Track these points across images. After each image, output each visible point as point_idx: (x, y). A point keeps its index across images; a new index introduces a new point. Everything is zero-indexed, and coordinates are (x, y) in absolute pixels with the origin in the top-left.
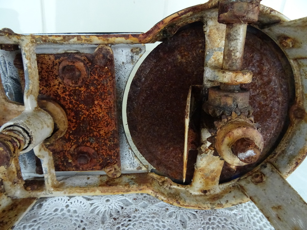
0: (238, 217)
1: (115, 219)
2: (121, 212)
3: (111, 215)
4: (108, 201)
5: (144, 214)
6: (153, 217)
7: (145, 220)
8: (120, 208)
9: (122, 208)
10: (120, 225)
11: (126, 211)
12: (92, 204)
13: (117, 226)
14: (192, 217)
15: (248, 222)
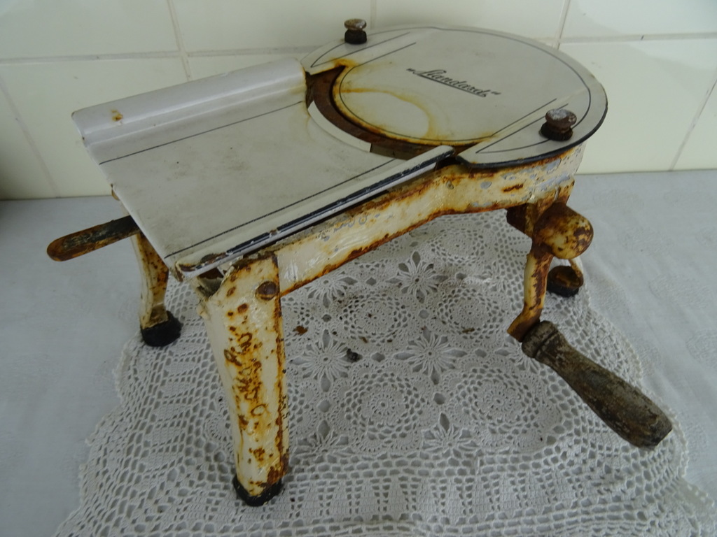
0: (490, 287)
1: (340, 302)
2: (345, 293)
3: (334, 298)
4: (326, 282)
5: (373, 293)
6: (384, 295)
7: (374, 299)
8: (343, 288)
9: (345, 288)
10: (347, 308)
11: (350, 291)
12: (308, 289)
13: (345, 308)
14: (431, 291)
15: (501, 291)
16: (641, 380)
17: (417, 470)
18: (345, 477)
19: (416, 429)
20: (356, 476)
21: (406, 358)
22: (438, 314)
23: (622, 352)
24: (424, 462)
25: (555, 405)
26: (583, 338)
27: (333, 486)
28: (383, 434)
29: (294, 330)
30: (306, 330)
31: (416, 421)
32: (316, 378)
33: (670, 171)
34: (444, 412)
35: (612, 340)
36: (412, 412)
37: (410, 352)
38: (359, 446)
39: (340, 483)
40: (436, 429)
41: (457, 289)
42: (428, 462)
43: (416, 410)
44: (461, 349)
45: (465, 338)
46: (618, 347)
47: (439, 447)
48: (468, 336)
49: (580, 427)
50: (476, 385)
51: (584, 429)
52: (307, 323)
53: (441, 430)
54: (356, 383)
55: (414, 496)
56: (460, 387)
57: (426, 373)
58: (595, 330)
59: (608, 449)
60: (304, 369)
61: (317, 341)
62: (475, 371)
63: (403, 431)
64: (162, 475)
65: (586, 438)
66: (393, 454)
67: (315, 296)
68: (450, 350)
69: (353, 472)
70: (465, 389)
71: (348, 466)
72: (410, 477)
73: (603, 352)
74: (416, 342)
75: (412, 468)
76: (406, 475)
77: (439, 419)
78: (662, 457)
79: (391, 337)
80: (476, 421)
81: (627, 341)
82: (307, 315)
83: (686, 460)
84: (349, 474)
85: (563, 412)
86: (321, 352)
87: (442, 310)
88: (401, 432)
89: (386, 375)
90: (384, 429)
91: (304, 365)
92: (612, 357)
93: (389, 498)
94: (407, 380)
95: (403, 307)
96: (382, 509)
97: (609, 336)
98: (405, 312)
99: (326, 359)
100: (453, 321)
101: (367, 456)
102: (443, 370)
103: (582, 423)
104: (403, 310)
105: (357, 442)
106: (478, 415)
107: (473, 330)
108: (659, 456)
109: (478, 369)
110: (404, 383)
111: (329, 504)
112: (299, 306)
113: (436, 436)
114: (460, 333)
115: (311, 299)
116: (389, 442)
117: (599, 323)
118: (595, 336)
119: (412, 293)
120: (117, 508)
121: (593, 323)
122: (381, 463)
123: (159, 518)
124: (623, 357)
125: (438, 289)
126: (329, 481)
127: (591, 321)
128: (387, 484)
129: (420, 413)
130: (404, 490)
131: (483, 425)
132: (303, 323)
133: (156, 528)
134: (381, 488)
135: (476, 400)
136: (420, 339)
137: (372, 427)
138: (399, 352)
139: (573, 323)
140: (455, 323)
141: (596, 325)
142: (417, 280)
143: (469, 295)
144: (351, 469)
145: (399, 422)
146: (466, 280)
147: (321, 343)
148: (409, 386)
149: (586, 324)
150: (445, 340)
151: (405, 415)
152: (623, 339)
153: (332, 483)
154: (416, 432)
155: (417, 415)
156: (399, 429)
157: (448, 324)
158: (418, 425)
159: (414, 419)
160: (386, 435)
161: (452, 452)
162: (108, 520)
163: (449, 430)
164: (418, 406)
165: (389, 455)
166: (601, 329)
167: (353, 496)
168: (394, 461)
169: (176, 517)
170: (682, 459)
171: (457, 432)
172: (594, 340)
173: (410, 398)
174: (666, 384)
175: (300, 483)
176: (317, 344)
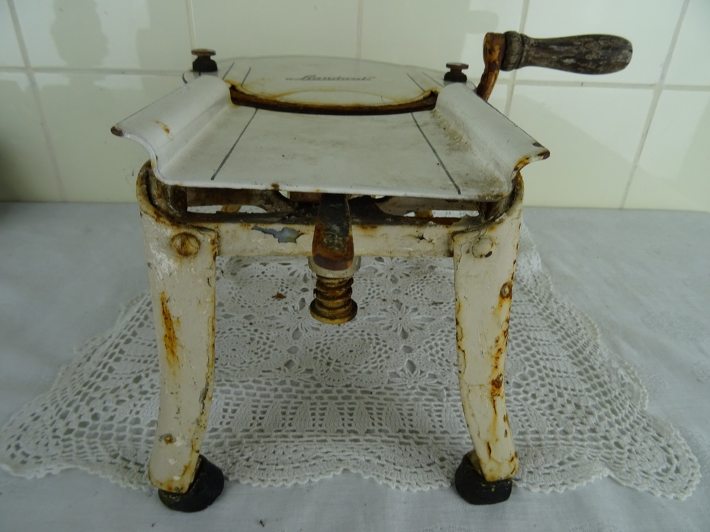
12: (289, 269)
14: (404, 276)
16: (599, 341)
17: (382, 397)
18: (309, 398)
19: (382, 369)
20: (321, 398)
21: (378, 320)
22: (410, 292)
23: (581, 322)
24: (388, 392)
25: (518, 357)
26: (544, 311)
27: (297, 405)
28: (348, 369)
29: (273, 297)
30: (285, 297)
31: (383, 363)
32: (288, 330)
33: (621, 209)
34: (411, 359)
35: (571, 314)
36: (380, 356)
37: (381, 316)
38: (323, 376)
39: (304, 403)
40: (403, 370)
41: (428, 275)
42: (392, 392)
43: (384, 356)
44: (430, 317)
45: (435, 308)
46: (577, 319)
47: (404, 383)
48: (438, 307)
49: (543, 374)
50: (443, 341)
51: (547, 375)
52: (286, 292)
53: (406, 372)
54: (327, 336)
55: (380, 416)
56: (427, 342)
57: (396, 331)
58: (555, 306)
59: (573, 390)
60: (277, 323)
61: (293, 305)
62: (443, 331)
63: (370, 369)
64: (128, 378)
65: (550, 382)
66: (358, 385)
67: (296, 275)
68: (420, 317)
69: (317, 395)
70: (433, 343)
71: (311, 389)
72: (376, 402)
73: (562, 321)
74: (388, 310)
75: (377, 396)
76: (371, 400)
77: (405, 364)
78: (623, 395)
79: (365, 305)
80: (442, 368)
81: (586, 315)
82: (287, 288)
83: (645, 395)
84: (313, 396)
85: (527, 363)
86: (296, 313)
87: (414, 290)
88: (367, 370)
89: (357, 331)
90: (350, 366)
91: (279, 321)
92: (571, 325)
93: (354, 417)
94: (376, 335)
95: (378, 286)
96: (346, 425)
97: (569, 312)
98: (379, 289)
99: (300, 318)
100: (424, 297)
101: (331, 384)
102: (411, 330)
103: (544, 371)
104: (378, 288)
105: (322, 373)
106: (444, 363)
107: (442, 303)
108: (620, 394)
109: (446, 330)
110: (373, 337)
111: (291, 419)
112: (280, 282)
113: (401, 375)
114: (429, 305)
115: (291, 277)
116: (354, 376)
117: (558, 301)
118: (555, 311)
119: (386, 277)
120: (79, 397)
121: (554, 301)
122: (345, 390)
123: (115, 410)
124: (581, 326)
125: (411, 275)
126: (293, 400)
127: (552, 300)
128: (352, 406)
129: (388, 357)
130: (370, 411)
131: (450, 370)
132: (283, 293)
133: (112, 418)
134: (346, 409)
135: (443, 352)
136: (391, 308)
137: (338, 364)
138: (371, 316)
139: (535, 301)
140: (426, 298)
141: (557, 303)
142: (392, 269)
143: (439, 280)
144: (315, 392)
145: (366, 362)
146: (436, 270)
147: (297, 306)
148: (377, 339)
149: (548, 302)
150: (416, 310)
151: (372, 359)
152: (582, 314)
153: (295, 403)
154: (382, 372)
155: (385, 359)
156: (365, 368)
157: (419, 299)
158: (384, 366)
159: (382, 361)
160: (352, 370)
161: (418, 387)
162: (69, 405)
163: (415, 372)
164: (386, 352)
165: (353, 385)
166: (562, 306)
167: (317, 414)
168: (359, 390)
169: (131, 411)
170: (642, 395)
171: (423, 374)
172: (554, 313)
173: (378, 347)
174: (624, 346)
175: (263, 399)
176: (293, 307)
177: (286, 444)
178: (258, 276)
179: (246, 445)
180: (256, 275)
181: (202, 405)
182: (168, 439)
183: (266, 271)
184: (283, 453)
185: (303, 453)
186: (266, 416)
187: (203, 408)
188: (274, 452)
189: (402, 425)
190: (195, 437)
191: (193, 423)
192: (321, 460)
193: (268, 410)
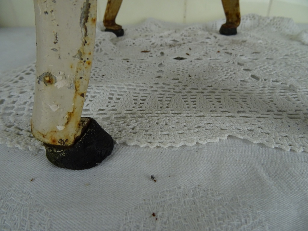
12: (151, 42)
17: (241, 92)
18: (180, 92)
20: (190, 92)
21: (218, 60)
24: (245, 90)
27: (171, 96)
28: (206, 78)
29: (141, 52)
30: (149, 52)
31: (232, 76)
32: (155, 64)
34: (253, 74)
36: (228, 73)
37: (219, 58)
38: (188, 81)
39: (177, 95)
40: (249, 79)
41: (243, 44)
42: (248, 89)
43: (231, 73)
44: (255, 58)
45: (256, 55)
47: (255, 85)
52: (150, 50)
53: (253, 80)
55: (246, 103)
56: (261, 67)
57: (233, 63)
63: (223, 79)
66: (218, 86)
67: (155, 44)
68: (247, 58)
69: (186, 90)
71: (181, 88)
72: (237, 95)
74: (223, 56)
75: (237, 92)
77: (250, 76)
79: (206, 54)
82: (150, 48)
84: (183, 91)
86: (158, 57)
88: (221, 79)
91: (147, 60)
93: (222, 103)
94: (220, 65)
96: (218, 108)
99: (162, 59)
101: (196, 85)
102: (245, 63)
110: (218, 66)
111: (168, 104)
113: (250, 82)
114: (251, 54)
115: (152, 45)
116: (213, 82)
119: (215, 45)
122: (208, 88)
126: (167, 93)
128: (218, 97)
129: (235, 73)
130: (235, 100)
132: (148, 50)
134: (213, 98)
137: (197, 76)
138: (212, 58)
140: (247, 51)
142: (217, 42)
144: (184, 89)
145: (219, 76)
147: (159, 55)
148: (222, 66)
150: (242, 55)
151: (223, 74)
153: (169, 95)
154: (234, 80)
155: (233, 74)
156: (219, 78)
158: (234, 77)
159: (230, 75)
160: (209, 79)
161: (268, 87)
163: (260, 80)
164: (232, 71)
165: (214, 86)
167: (189, 101)
168: (220, 89)
171: (267, 81)
173: (224, 69)
175: (142, 93)
176: (156, 55)
177: (168, 118)
178: (130, 45)
179: (131, 119)
180: (129, 45)
181: (84, 30)
182: (47, 79)
183: (135, 43)
184: (166, 124)
185: (185, 124)
186: (146, 103)
187: (86, 35)
188: (157, 123)
189: (269, 107)
190: (79, 77)
191: (75, 57)
192: (204, 129)
193: (147, 99)
